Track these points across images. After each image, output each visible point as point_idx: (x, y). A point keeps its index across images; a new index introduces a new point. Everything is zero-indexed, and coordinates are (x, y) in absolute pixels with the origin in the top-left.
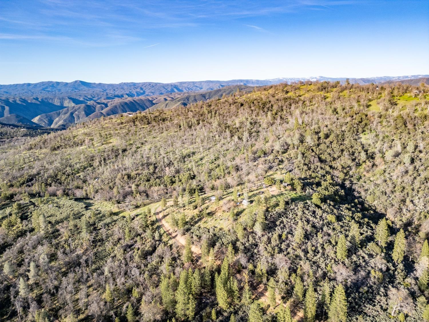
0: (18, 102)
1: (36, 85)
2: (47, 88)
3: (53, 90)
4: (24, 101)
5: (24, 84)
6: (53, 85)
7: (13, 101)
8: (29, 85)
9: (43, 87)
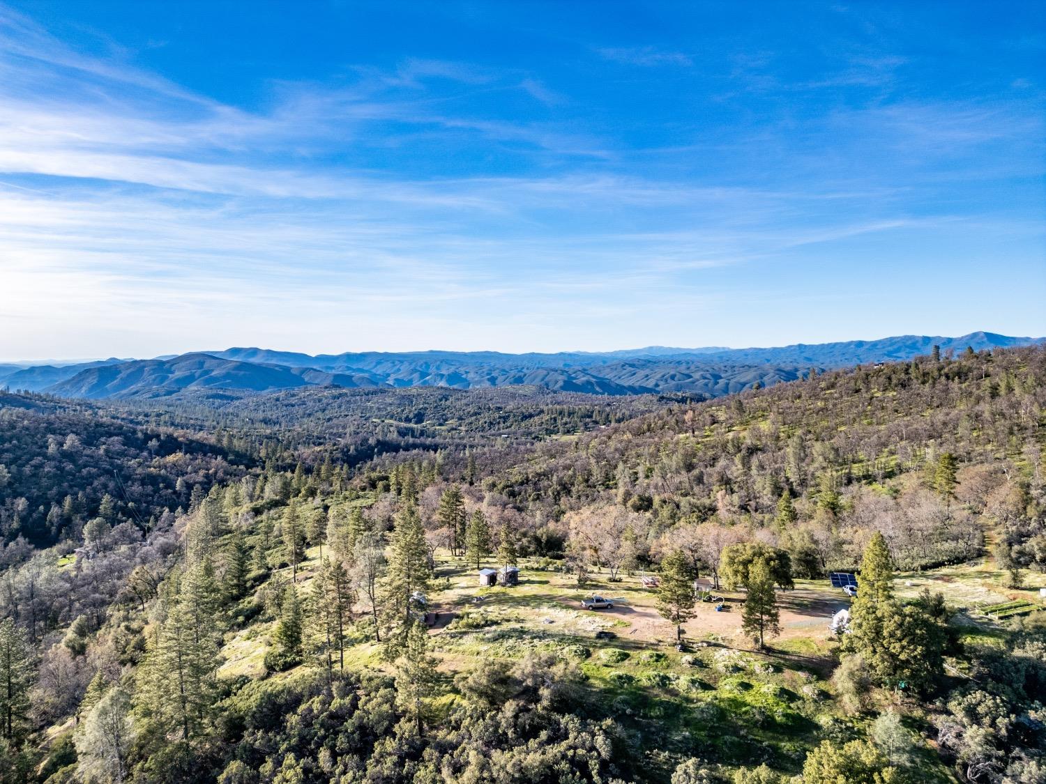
1: (874, 345)
5: (850, 343)
6: (914, 344)
8: (860, 344)
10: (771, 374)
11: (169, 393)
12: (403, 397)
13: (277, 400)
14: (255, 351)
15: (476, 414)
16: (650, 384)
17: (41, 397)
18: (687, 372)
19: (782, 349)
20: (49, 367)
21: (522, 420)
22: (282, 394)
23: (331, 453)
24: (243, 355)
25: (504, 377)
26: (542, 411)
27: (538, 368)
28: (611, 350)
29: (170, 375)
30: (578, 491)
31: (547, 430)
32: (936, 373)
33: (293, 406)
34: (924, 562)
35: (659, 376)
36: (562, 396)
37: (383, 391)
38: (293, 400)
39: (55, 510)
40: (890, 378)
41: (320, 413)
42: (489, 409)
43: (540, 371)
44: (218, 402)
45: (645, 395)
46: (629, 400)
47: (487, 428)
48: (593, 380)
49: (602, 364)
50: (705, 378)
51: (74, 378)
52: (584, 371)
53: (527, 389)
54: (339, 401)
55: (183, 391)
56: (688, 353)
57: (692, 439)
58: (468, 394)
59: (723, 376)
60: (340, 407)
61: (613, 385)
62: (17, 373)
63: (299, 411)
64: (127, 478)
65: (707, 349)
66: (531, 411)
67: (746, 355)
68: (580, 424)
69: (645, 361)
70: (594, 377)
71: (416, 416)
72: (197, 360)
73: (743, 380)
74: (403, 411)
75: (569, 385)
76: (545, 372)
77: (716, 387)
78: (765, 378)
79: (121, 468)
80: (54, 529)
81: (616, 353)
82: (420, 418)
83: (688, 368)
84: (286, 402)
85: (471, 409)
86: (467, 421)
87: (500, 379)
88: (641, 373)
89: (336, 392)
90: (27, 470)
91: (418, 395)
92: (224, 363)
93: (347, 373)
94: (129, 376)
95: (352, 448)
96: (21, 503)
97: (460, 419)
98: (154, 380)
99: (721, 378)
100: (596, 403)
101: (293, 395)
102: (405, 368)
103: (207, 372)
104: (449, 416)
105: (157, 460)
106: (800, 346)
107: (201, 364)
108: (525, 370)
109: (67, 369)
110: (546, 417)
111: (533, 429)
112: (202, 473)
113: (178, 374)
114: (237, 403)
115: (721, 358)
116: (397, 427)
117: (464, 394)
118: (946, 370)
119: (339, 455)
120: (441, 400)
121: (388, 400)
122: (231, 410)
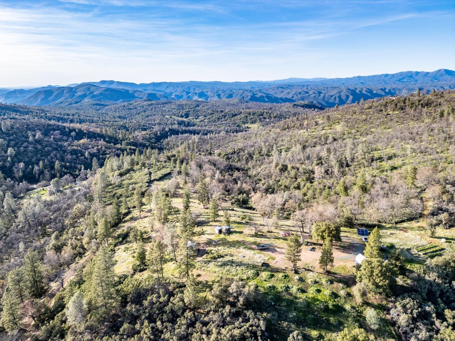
0: (364, 92)
1: (393, 75)
2: (403, 79)
3: (409, 80)
4: (370, 91)
5: (382, 75)
6: (411, 75)
7: (359, 91)
8: (387, 75)
9: (400, 77)
10: (345, 91)
11: (76, 103)
12: (179, 105)
13: (124, 106)
14: (112, 82)
15: (211, 114)
16: (290, 97)
17: (21, 106)
18: (306, 91)
19: (350, 78)
20: (22, 89)
21: (232, 117)
22: (126, 104)
23: (150, 135)
24: (107, 84)
25: (224, 94)
26: (241, 113)
27: (239, 89)
28: (273, 80)
29: (76, 94)
30: (256, 158)
31: (243, 122)
32: (417, 103)
33: (131, 109)
34: (396, 220)
35: (294, 93)
36: (251, 104)
37: (170, 103)
38: (131, 107)
39: (36, 168)
40: (396, 105)
41: (143, 113)
42: (217, 111)
43: (240, 91)
44: (98, 107)
45: (287, 103)
46: (280, 106)
47: (217, 120)
48: (264, 95)
49: (268, 87)
50: (315, 93)
51: (34, 96)
52: (260, 91)
53: (235, 100)
54: (151, 107)
55: (82, 102)
56: (307, 81)
57: (306, 133)
58: (208, 104)
59: (323, 92)
60: (152, 110)
61: (273, 97)
62: (9, 93)
63: (134, 111)
64: (64, 151)
65: (316, 78)
66: (236, 112)
67: (334, 82)
68: (258, 119)
69: (288, 85)
70: (264, 93)
71: (185, 115)
72: (87, 87)
73: (332, 94)
74: (179, 112)
75: (254, 98)
76: (242, 92)
77: (320, 97)
78: (342, 93)
79: (61, 147)
80: (37, 176)
81: (275, 81)
82: (187, 116)
83: (307, 89)
84: (128, 107)
85: (209, 111)
86: (208, 117)
87: (222, 95)
88: (286, 91)
89: (149, 103)
90: (22, 149)
91: (186, 104)
92: (99, 88)
93: (153, 92)
94: (58, 94)
95: (159, 133)
96: (22, 165)
97: (205, 116)
98: (69, 96)
99: (321, 93)
100: (265, 108)
101: (131, 104)
102: (179, 89)
103: (92, 93)
104: (200, 114)
105: (76, 142)
106: (359, 77)
107: (89, 89)
108: (233, 90)
109: (30, 91)
110: (243, 116)
111: (237, 121)
112: (95, 148)
113: (79, 94)
114: (107, 108)
115: (323, 83)
116: (177, 120)
117: (206, 104)
118: (422, 102)
119: (153, 136)
120: (196, 107)
121: (173, 107)
122: (104, 111)
